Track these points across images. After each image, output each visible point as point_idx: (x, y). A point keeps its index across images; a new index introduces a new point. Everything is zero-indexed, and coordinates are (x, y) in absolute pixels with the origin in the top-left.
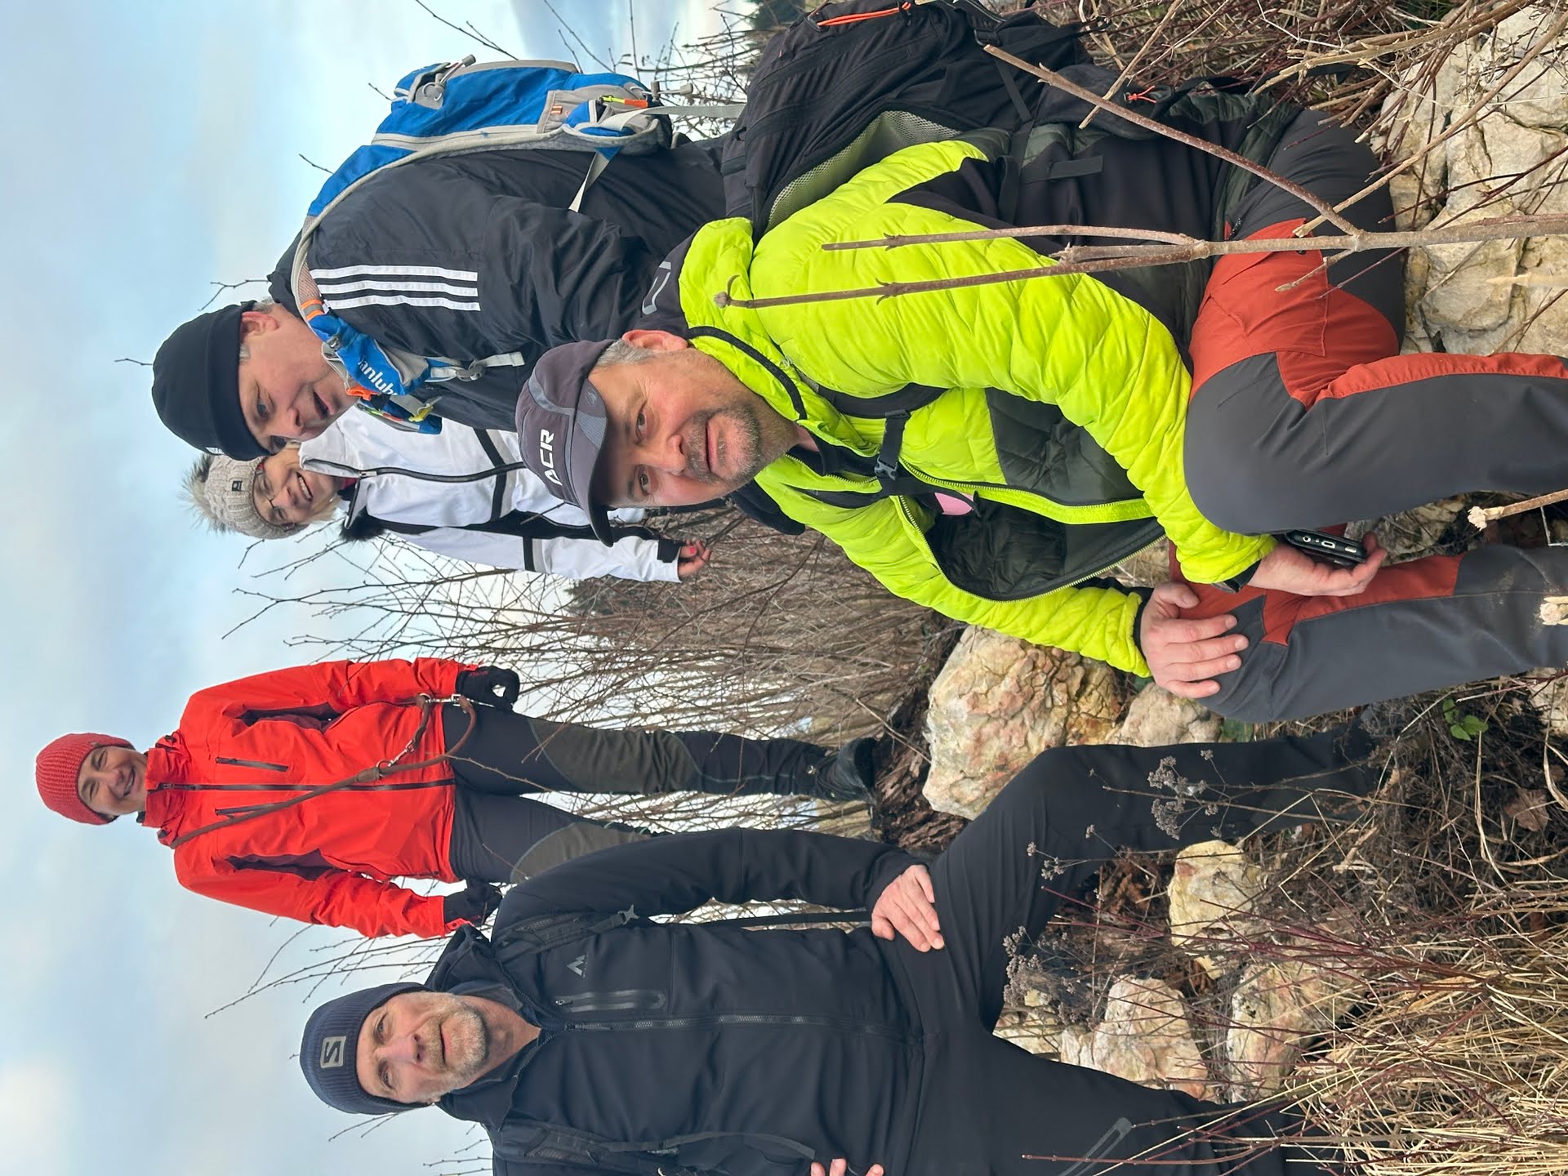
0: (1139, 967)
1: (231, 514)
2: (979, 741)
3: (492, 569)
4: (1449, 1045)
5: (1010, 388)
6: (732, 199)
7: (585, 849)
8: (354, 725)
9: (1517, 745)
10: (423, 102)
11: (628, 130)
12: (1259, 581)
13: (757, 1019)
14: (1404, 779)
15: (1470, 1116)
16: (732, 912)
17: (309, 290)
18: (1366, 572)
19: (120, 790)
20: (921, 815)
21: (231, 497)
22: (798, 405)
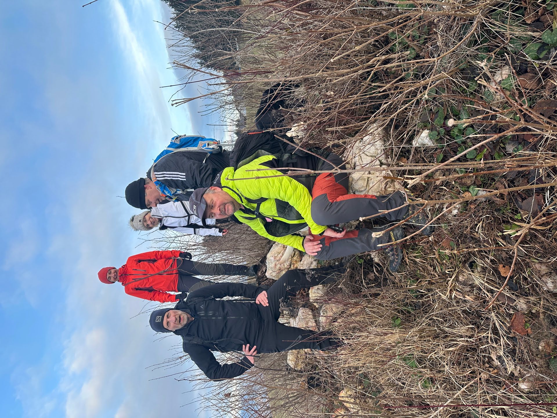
0: (304, 306)
1: (139, 226)
2: (276, 265)
3: (187, 234)
4: (358, 319)
5: (279, 198)
6: (231, 164)
7: (203, 286)
8: (160, 262)
9: (369, 264)
10: (176, 142)
11: (213, 149)
12: (325, 234)
13: (234, 317)
14: (350, 270)
15: (362, 331)
16: (230, 298)
17: (154, 176)
18: (343, 233)
19: (115, 277)
20: (265, 279)
21: (139, 223)
22: (242, 201)
